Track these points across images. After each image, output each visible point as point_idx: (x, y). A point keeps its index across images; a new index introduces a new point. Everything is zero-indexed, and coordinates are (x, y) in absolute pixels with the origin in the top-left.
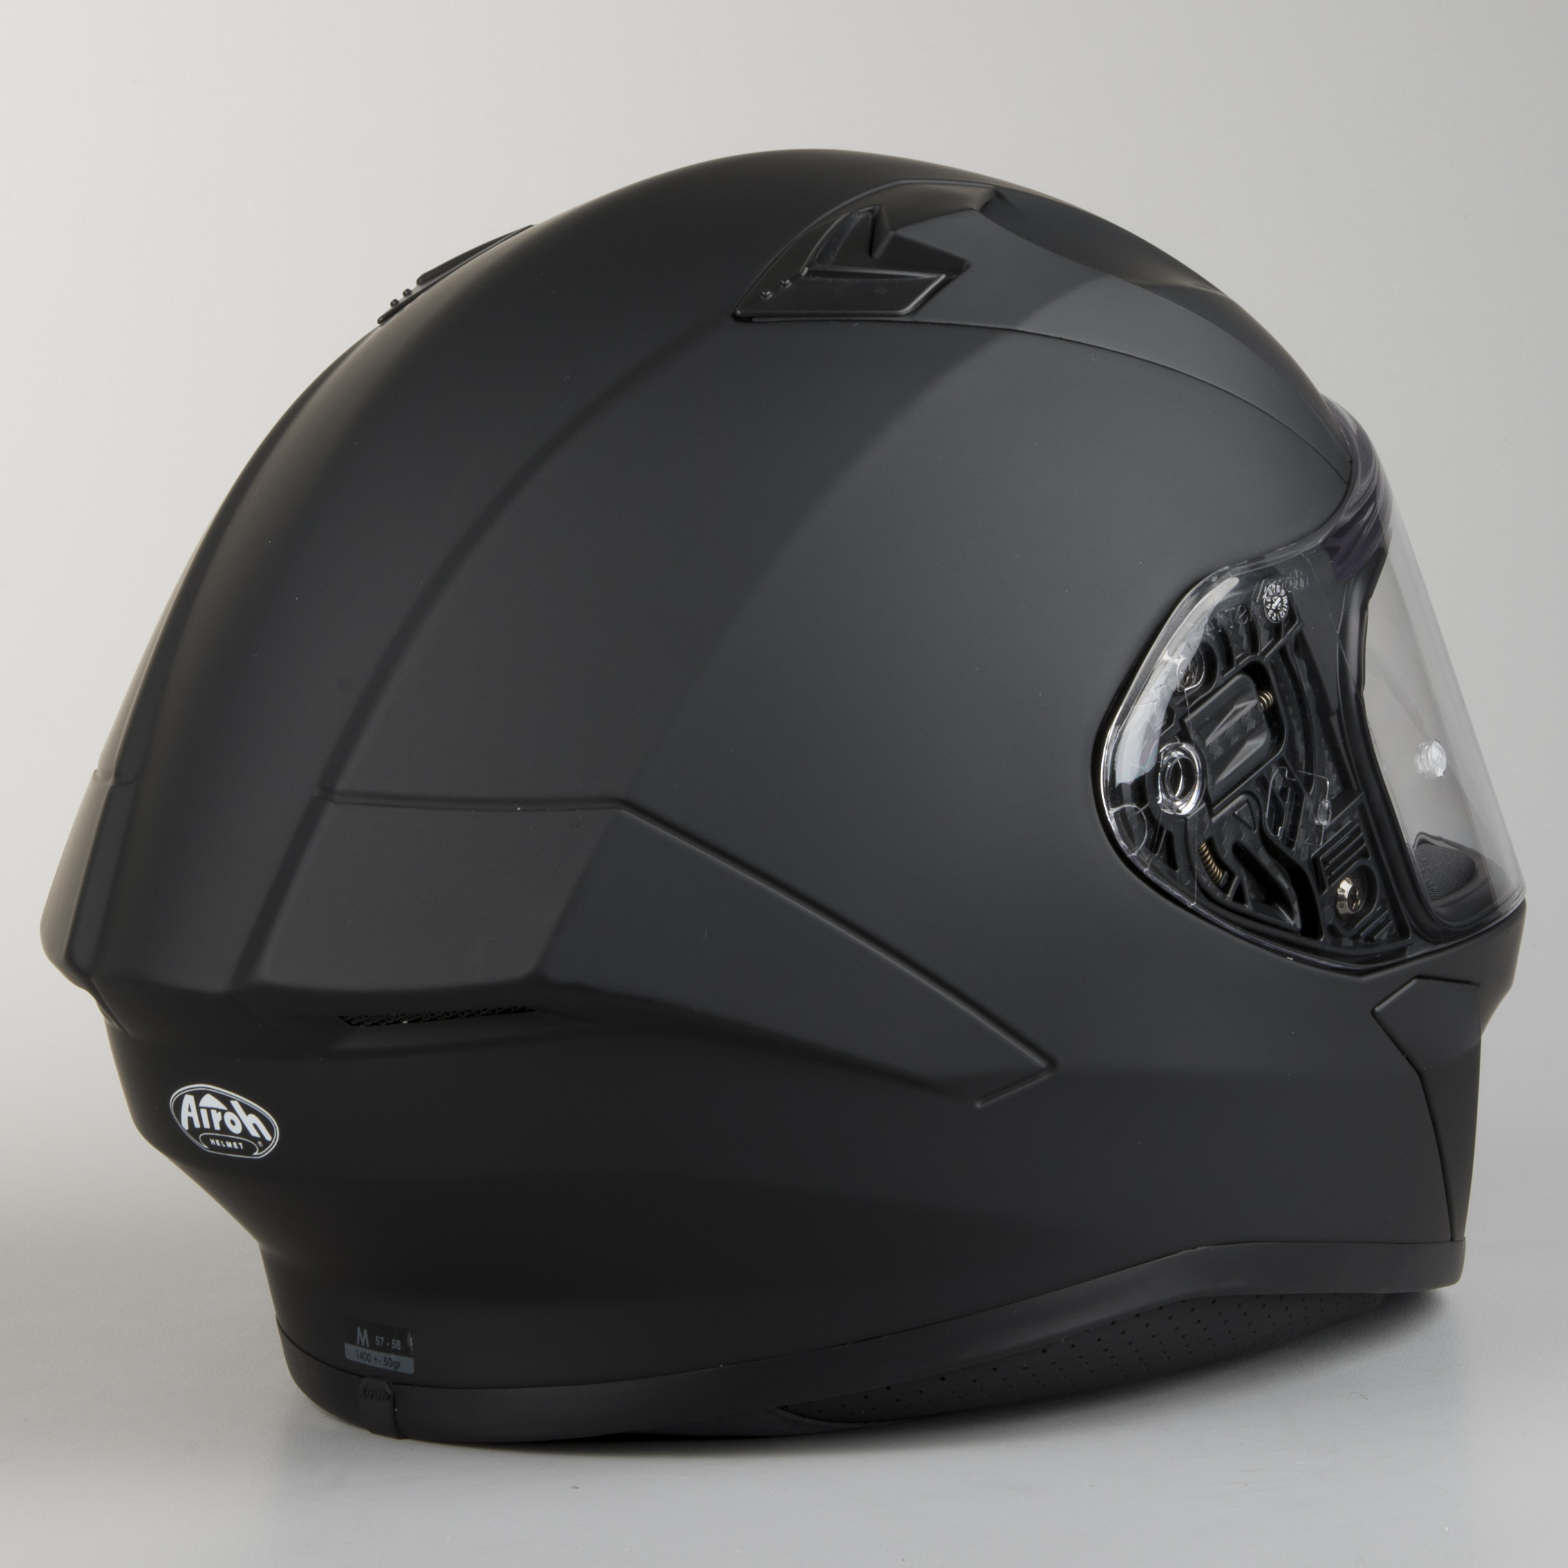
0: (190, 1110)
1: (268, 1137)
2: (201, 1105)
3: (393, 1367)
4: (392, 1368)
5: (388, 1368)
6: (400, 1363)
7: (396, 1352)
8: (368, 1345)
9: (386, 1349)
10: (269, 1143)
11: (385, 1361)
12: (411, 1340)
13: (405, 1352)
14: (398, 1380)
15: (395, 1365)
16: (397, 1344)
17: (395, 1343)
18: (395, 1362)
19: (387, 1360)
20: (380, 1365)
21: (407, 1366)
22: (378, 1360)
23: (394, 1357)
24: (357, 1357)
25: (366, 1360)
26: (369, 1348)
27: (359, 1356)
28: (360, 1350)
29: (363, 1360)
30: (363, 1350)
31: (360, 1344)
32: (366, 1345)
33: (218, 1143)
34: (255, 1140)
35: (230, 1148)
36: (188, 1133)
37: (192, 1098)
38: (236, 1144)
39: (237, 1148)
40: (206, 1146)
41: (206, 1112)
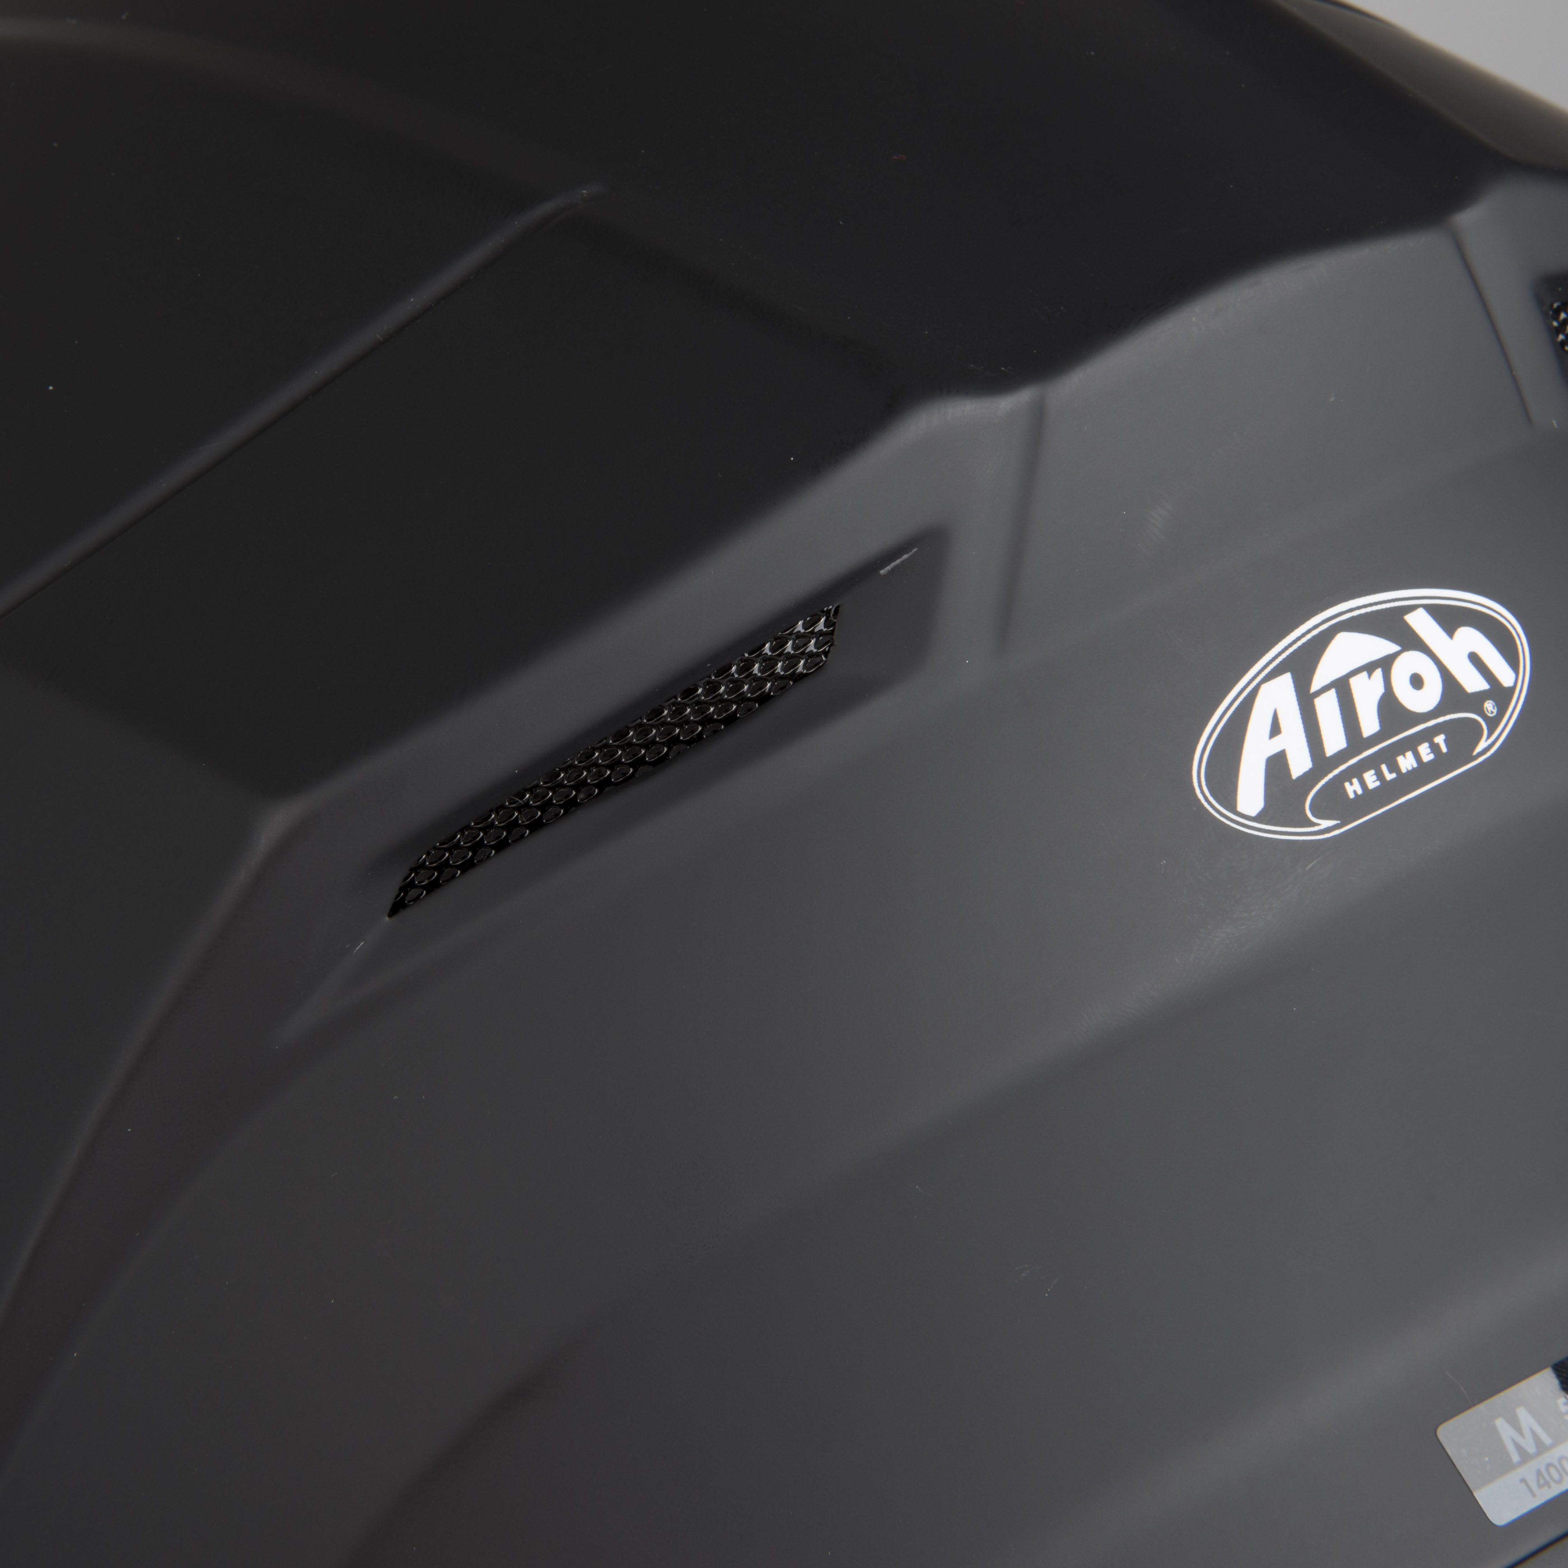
0: (1275, 729)
1: (1505, 676)
2: (1315, 686)
10: (1512, 690)
24: (1534, 1495)
25: (1559, 1482)
26: (1553, 1446)
27: (1534, 1486)
28: (1528, 1471)
29: (1552, 1484)
30: (1540, 1463)
31: (1526, 1457)
32: (1541, 1448)
33: (1370, 779)
34: (1475, 701)
35: (1408, 772)
36: (1260, 818)
37: (1286, 681)
38: (1424, 750)
39: (1432, 757)
40: (1325, 824)
41: (1332, 694)
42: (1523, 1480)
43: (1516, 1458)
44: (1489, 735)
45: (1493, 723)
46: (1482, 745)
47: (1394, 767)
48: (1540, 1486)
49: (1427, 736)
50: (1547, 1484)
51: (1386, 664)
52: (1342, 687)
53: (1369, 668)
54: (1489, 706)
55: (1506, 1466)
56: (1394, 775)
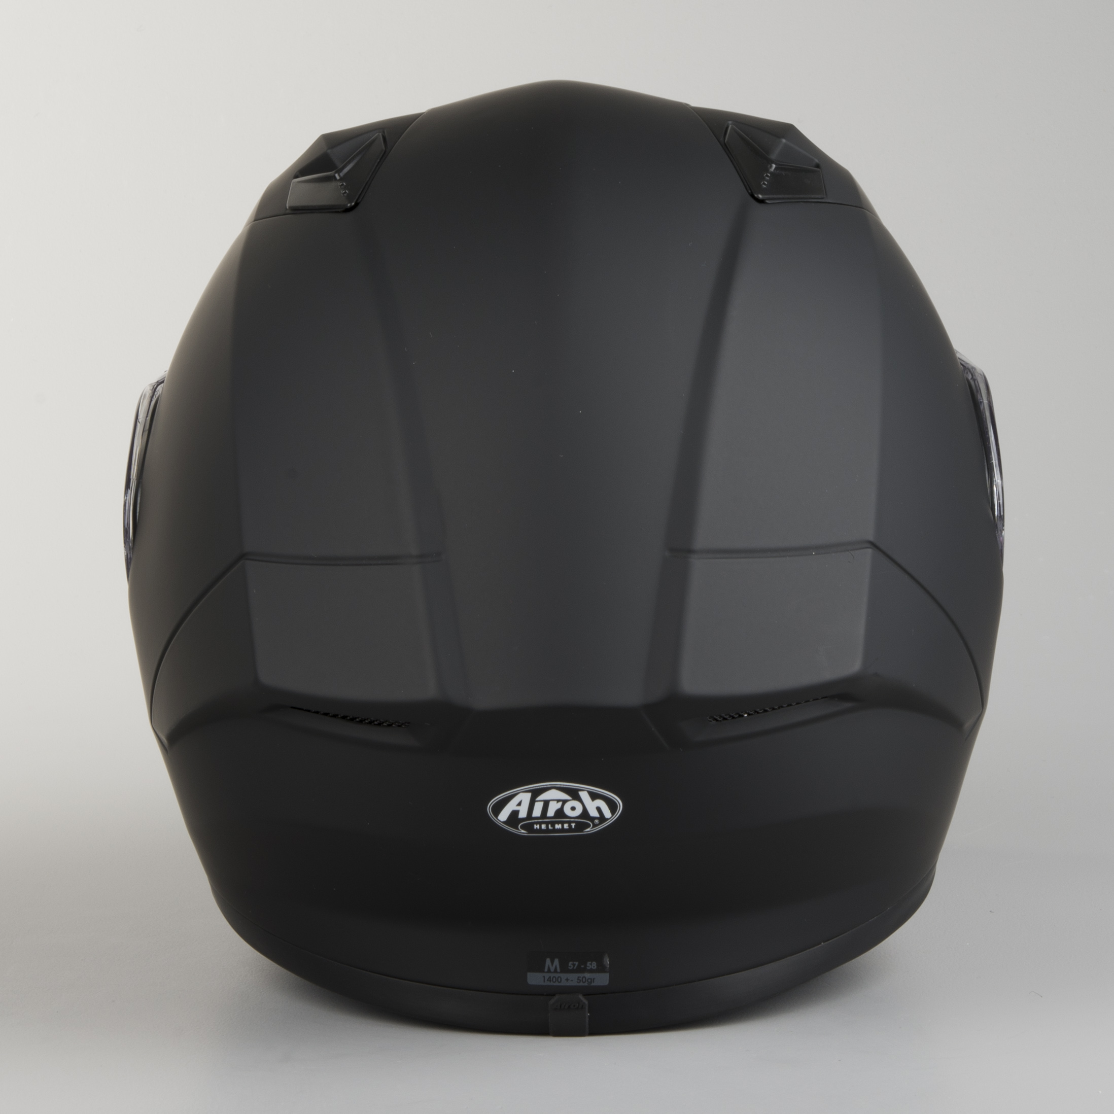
0: (519, 804)
1: (608, 815)
2: (538, 799)
3: (587, 982)
4: (586, 984)
5: (581, 984)
6: (594, 979)
7: (591, 971)
8: (558, 970)
9: (579, 970)
10: (608, 819)
11: (578, 979)
12: (608, 960)
13: (601, 969)
14: (591, 992)
15: (589, 981)
16: (593, 965)
17: (591, 964)
18: (589, 979)
19: (581, 979)
20: (574, 983)
21: (602, 980)
22: (571, 980)
23: (587, 975)
24: (544, 981)
25: (554, 982)
26: (559, 973)
27: (546, 980)
28: (547, 975)
29: (552, 982)
30: (552, 975)
31: (549, 971)
32: (556, 971)
33: (544, 826)
34: (592, 819)
35: (557, 829)
36: (504, 822)
37: (529, 795)
38: (566, 826)
39: (568, 828)
40: (523, 831)
41: (542, 803)
42: (544, 977)
43: (546, 970)
44: (592, 828)
45: (595, 825)
46: (588, 830)
47: (553, 826)
48: (548, 980)
49: (569, 823)
50: (550, 981)
51: (564, 802)
52: (546, 803)
53: (558, 801)
54: (597, 821)
55: (542, 971)
56: (552, 828)
